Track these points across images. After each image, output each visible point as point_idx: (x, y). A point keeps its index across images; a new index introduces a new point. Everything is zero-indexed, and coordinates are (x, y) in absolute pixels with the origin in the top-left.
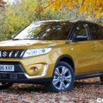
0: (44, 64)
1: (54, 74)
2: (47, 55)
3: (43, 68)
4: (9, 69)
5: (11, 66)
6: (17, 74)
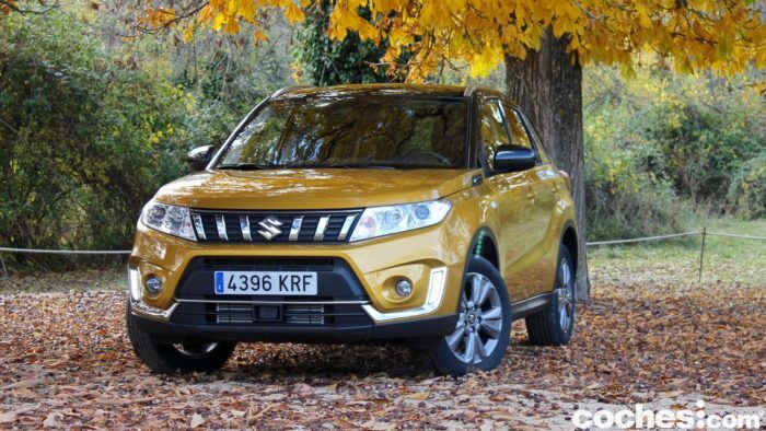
0: (432, 263)
1: (460, 309)
2: (438, 232)
3: (425, 280)
4: (295, 286)
5: (304, 277)
6: (326, 306)
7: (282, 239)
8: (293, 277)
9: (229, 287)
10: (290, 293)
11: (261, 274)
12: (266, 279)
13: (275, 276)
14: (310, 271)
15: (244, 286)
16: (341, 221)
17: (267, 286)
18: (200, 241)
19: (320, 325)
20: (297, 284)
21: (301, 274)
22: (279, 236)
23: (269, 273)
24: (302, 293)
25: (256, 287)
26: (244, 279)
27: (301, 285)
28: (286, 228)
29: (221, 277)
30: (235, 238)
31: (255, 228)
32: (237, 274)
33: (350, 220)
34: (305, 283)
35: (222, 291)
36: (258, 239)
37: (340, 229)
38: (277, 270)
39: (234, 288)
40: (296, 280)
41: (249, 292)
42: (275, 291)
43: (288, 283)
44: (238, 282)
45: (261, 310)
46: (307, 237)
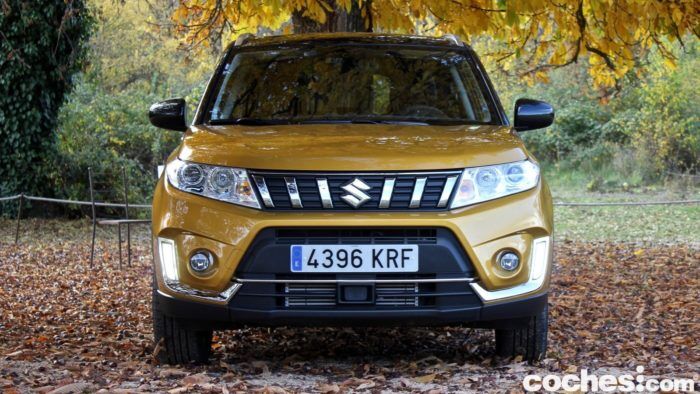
0: (537, 232)
3: (530, 252)
4: (391, 261)
5: (403, 250)
6: (420, 284)
7: (371, 206)
8: (389, 250)
9: (309, 264)
10: (385, 270)
11: (349, 248)
12: (356, 254)
13: (366, 250)
14: (409, 243)
15: (328, 263)
16: (440, 184)
17: (357, 262)
18: (265, 208)
19: (413, 307)
20: (394, 259)
21: (399, 247)
22: (367, 202)
23: (359, 247)
24: (400, 270)
25: (343, 263)
26: (328, 254)
27: (399, 260)
28: (376, 192)
29: (298, 253)
30: (313, 204)
31: (337, 192)
32: (320, 248)
33: (450, 183)
34: (404, 258)
35: (300, 268)
36: (341, 206)
37: (440, 194)
38: (369, 243)
39: (316, 264)
40: (392, 254)
41: (335, 269)
42: (367, 267)
43: (383, 258)
44: (321, 258)
45: (347, 290)
46: (400, 204)
